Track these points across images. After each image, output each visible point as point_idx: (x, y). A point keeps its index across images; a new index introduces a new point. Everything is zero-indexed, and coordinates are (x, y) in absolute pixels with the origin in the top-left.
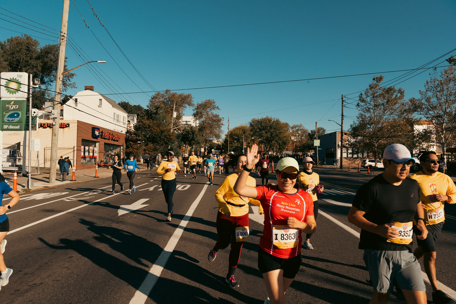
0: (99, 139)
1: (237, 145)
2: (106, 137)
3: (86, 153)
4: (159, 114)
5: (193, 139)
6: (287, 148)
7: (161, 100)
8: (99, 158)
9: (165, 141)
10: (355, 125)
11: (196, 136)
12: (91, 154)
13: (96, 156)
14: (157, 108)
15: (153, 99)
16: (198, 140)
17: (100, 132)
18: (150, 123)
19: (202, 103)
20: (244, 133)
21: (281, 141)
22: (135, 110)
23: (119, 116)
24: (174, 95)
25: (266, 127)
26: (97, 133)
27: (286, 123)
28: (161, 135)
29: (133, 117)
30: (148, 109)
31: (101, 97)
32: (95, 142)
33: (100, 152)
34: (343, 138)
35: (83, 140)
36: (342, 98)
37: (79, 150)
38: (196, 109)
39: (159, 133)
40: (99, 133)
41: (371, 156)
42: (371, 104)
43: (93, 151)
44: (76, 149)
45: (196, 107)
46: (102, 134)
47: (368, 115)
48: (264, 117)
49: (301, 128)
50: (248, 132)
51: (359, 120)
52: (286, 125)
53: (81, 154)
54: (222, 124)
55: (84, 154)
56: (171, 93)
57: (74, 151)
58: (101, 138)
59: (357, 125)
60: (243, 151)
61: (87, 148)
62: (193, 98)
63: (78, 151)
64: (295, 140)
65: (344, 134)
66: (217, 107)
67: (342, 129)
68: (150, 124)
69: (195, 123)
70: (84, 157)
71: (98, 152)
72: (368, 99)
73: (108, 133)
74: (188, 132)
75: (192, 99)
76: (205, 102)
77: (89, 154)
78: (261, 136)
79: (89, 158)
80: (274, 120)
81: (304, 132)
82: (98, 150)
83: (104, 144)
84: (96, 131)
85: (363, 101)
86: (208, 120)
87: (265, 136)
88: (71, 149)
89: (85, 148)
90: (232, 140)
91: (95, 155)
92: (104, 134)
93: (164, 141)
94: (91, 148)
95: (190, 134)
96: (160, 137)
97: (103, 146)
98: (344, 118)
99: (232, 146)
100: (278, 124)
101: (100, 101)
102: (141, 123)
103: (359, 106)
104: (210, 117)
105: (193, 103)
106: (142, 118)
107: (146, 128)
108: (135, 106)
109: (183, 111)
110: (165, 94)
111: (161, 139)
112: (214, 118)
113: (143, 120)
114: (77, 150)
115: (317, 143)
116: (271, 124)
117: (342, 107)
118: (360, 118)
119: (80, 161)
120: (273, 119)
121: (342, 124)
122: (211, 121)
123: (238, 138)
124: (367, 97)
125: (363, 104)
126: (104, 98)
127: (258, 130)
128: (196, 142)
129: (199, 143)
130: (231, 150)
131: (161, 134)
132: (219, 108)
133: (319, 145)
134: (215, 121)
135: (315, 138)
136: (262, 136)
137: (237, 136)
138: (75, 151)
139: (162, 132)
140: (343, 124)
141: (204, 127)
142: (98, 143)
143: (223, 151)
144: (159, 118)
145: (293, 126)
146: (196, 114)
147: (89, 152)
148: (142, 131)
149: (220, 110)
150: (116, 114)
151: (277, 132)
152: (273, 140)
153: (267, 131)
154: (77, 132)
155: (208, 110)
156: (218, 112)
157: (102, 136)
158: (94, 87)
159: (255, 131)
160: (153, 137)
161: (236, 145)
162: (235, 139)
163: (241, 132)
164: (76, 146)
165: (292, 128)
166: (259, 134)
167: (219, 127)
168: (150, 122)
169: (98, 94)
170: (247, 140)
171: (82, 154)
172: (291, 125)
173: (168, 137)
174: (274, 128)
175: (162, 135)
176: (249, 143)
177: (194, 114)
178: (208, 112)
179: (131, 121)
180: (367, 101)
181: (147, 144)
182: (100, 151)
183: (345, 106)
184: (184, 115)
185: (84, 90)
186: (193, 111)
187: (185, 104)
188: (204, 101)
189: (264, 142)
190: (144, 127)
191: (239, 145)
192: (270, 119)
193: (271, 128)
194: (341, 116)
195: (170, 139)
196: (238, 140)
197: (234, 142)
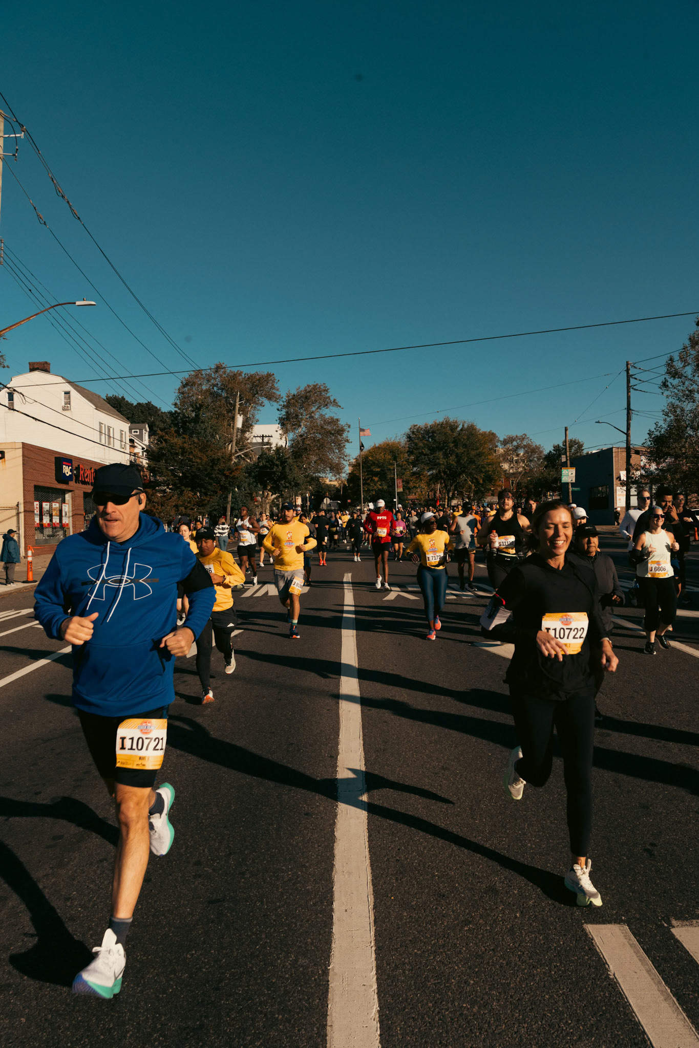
0: (72, 483)
1: (380, 487)
2: (86, 480)
3: (44, 517)
4: (202, 422)
5: (283, 476)
6: (493, 491)
7: (204, 387)
8: (73, 527)
9: (222, 483)
10: (660, 432)
11: (291, 469)
12: (56, 520)
13: (68, 524)
14: (198, 408)
15: (184, 386)
16: (294, 478)
17: (74, 467)
18: (185, 442)
19: (298, 392)
20: (395, 458)
21: (482, 475)
22: (140, 414)
23: (111, 430)
24: (234, 376)
25: (444, 443)
26: (67, 470)
27: (489, 432)
28: (213, 469)
29: (141, 430)
30: (176, 411)
31: (68, 387)
32: (64, 492)
33: (76, 514)
34: (632, 462)
35: (37, 488)
36: (628, 370)
37: (29, 512)
38: (284, 406)
39: (206, 464)
40: (71, 471)
41: (693, 502)
42: (694, 382)
43: (61, 511)
44: (22, 509)
45: (285, 403)
46: (78, 472)
47: (689, 406)
48: (440, 419)
49: (525, 444)
50: (402, 456)
51: (668, 419)
52: (491, 436)
53: (34, 519)
54: (347, 441)
55: (41, 519)
56: (228, 371)
57: (18, 514)
58: (77, 481)
59: (663, 430)
60: (395, 500)
61: (46, 506)
62: (276, 381)
63: (28, 514)
64: (511, 471)
65: (632, 451)
66: (335, 400)
67: (628, 441)
68: (185, 445)
69: (284, 439)
70: (41, 527)
71: (71, 515)
72: (689, 370)
73: (91, 469)
74: (270, 460)
75: (276, 385)
76: (306, 390)
77: (51, 520)
78: (433, 464)
79: (51, 529)
80: (463, 426)
81: (531, 452)
82: (71, 510)
83: (82, 495)
84: (64, 466)
85: (675, 374)
86: (314, 433)
87: (443, 464)
88: (11, 508)
89: (41, 507)
90: (368, 475)
91: (64, 522)
92: (81, 472)
93: (219, 482)
94: (56, 505)
95: (277, 465)
96: (209, 475)
97: (81, 501)
98: (633, 417)
99: (369, 490)
100: (472, 434)
101: (67, 395)
102: (164, 443)
103: (668, 386)
104: (319, 423)
105: (278, 393)
106: (166, 433)
107: (177, 454)
108: (139, 404)
109: (256, 412)
110: (213, 375)
111: (213, 479)
112: (329, 428)
113: (167, 437)
114: (24, 511)
115: (569, 475)
116: (455, 434)
117: (628, 392)
118: (670, 415)
119: (34, 535)
120: (462, 424)
121: (628, 429)
122: (320, 433)
123: (382, 470)
124: (684, 366)
125: (676, 382)
126: (75, 389)
127: (426, 451)
128: (290, 484)
129: (297, 485)
130: (366, 498)
131: (212, 467)
132: (339, 404)
133: (574, 481)
134: (331, 433)
135: (565, 465)
136: (438, 464)
137: (379, 467)
138: (20, 515)
139: (214, 462)
140: (631, 428)
141: (306, 449)
142: (70, 493)
143: (349, 501)
144: (203, 431)
145: (506, 438)
146: (284, 419)
147: (51, 516)
148: (166, 462)
149: (340, 409)
150: (103, 426)
151: (473, 453)
152: (464, 472)
153: (448, 452)
154: (24, 470)
155: (314, 409)
156: (336, 414)
157: (77, 476)
158: (49, 364)
159: (420, 453)
160: (193, 474)
161: (378, 486)
162: (376, 474)
163: (389, 457)
164: (22, 501)
165: (505, 442)
166: (429, 459)
167: (340, 447)
168: (184, 440)
169: (60, 380)
170: (404, 474)
171: (37, 520)
172: (501, 436)
173: (227, 473)
174: (465, 446)
175: (215, 470)
176: (407, 482)
177: (281, 419)
178: (313, 412)
179: (136, 441)
180: (685, 375)
181: (182, 492)
182: (75, 512)
183: (634, 387)
184: (257, 421)
185: (26, 373)
186: (279, 412)
187: (261, 396)
188: (302, 388)
189: (442, 478)
190: (171, 453)
191: (385, 487)
192: (452, 424)
193: (456, 446)
194: (626, 411)
195: (234, 478)
196: (382, 475)
197: (372, 480)
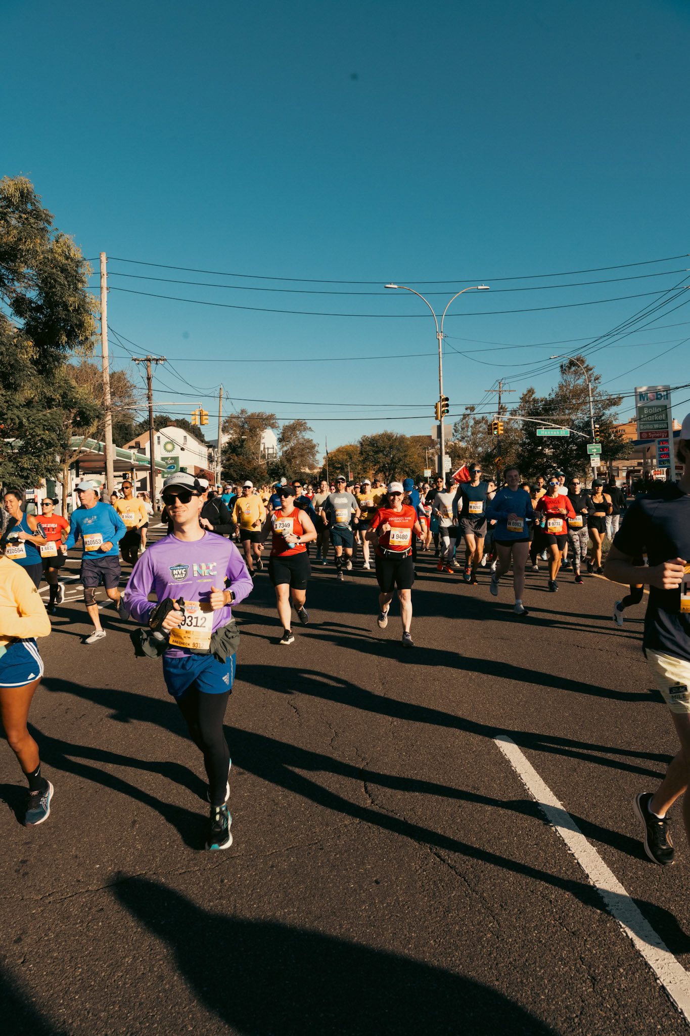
19: (290, 425)
20: (350, 459)
25: (383, 447)
45: (282, 431)
54: (318, 451)
66: (309, 427)
75: (276, 420)
76: (294, 423)
78: (376, 462)
86: (298, 447)
90: (332, 469)
100: (403, 440)
104: (301, 441)
105: (278, 424)
112: (307, 445)
116: (391, 442)
120: (395, 434)
122: (301, 447)
123: (341, 466)
127: (371, 453)
132: (312, 429)
134: (308, 448)
137: (339, 463)
141: (293, 456)
149: (313, 432)
151: (401, 454)
152: (397, 467)
155: (298, 433)
156: (310, 435)
159: (367, 454)
162: (338, 468)
163: (345, 456)
166: (374, 458)
170: (356, 469)
174: (397, 449)
176: (358, 474)
177: (279, 438)
187: (266, 426)
188: (291, 422)
189: (383, 471)
193: (391, 449)
197: (336, 472)
